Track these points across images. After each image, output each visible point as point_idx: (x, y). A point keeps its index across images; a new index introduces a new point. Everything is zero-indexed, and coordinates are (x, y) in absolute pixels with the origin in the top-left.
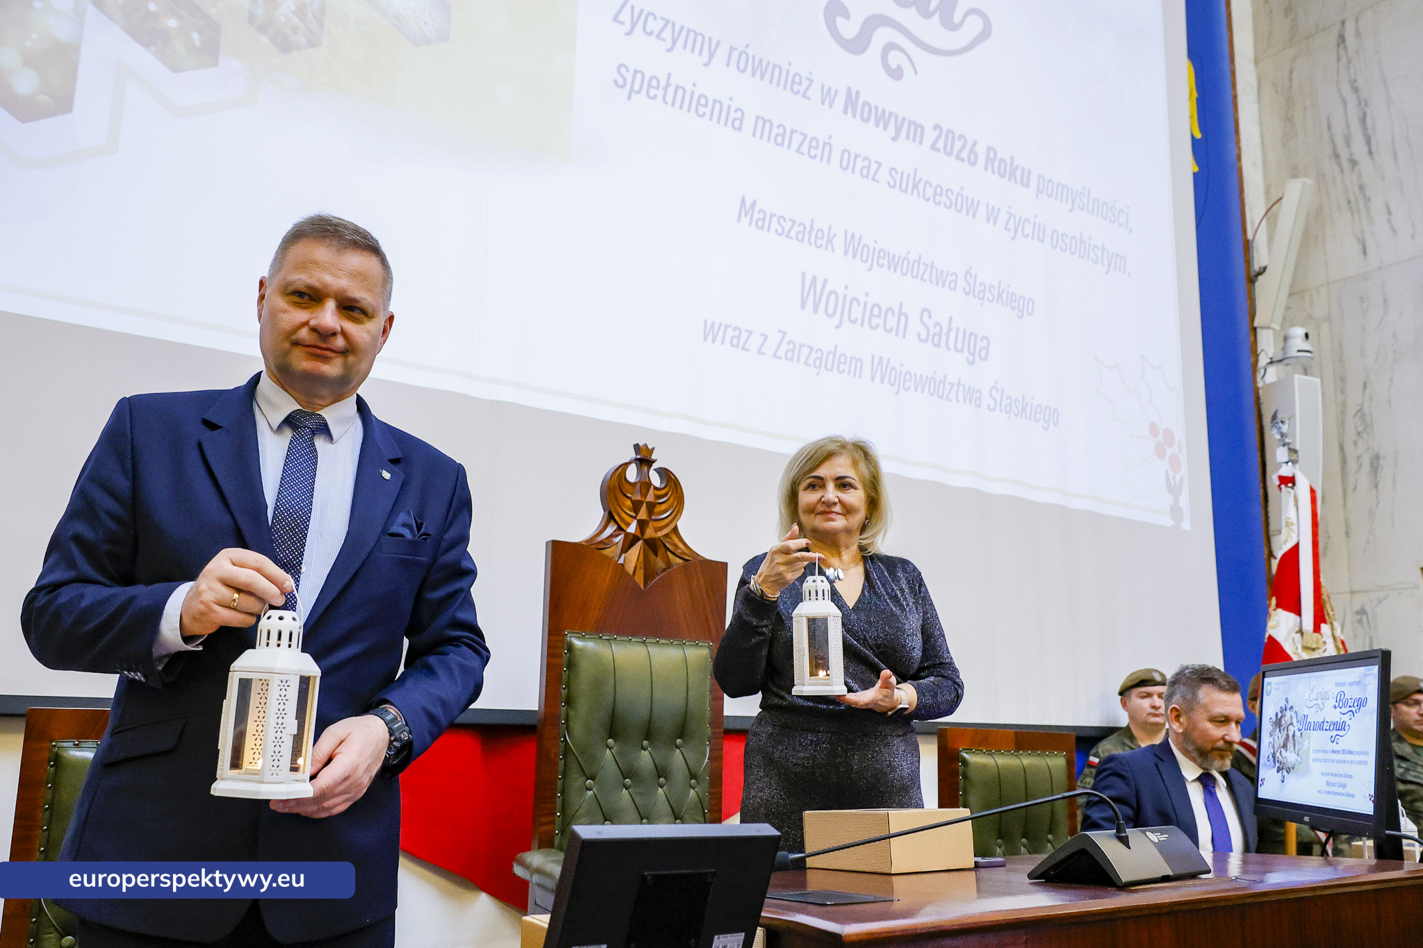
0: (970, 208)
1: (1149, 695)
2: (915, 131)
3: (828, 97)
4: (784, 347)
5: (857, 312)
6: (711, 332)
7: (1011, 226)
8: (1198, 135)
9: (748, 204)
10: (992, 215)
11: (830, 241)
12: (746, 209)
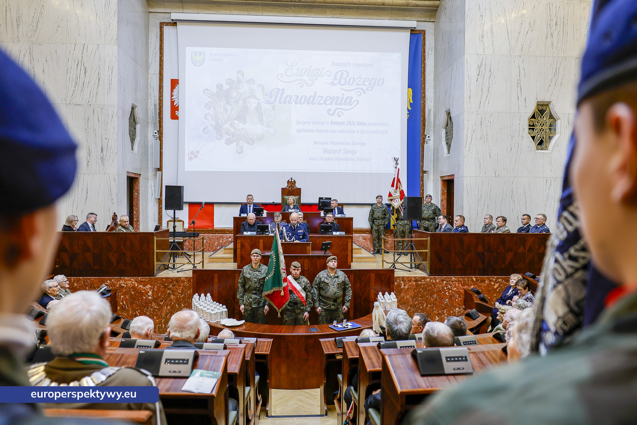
0: (354, 132)
1: (378, 198)
2: (343, 123)
3: (328, 123)
4: (321, 159)
5: (332, 152)
6: (310, 159)
7: (362, 132)
8: (412, 102)
9: (315, 141)
10: (358, 132)
11: (328, 143)
12: (315, 142)
